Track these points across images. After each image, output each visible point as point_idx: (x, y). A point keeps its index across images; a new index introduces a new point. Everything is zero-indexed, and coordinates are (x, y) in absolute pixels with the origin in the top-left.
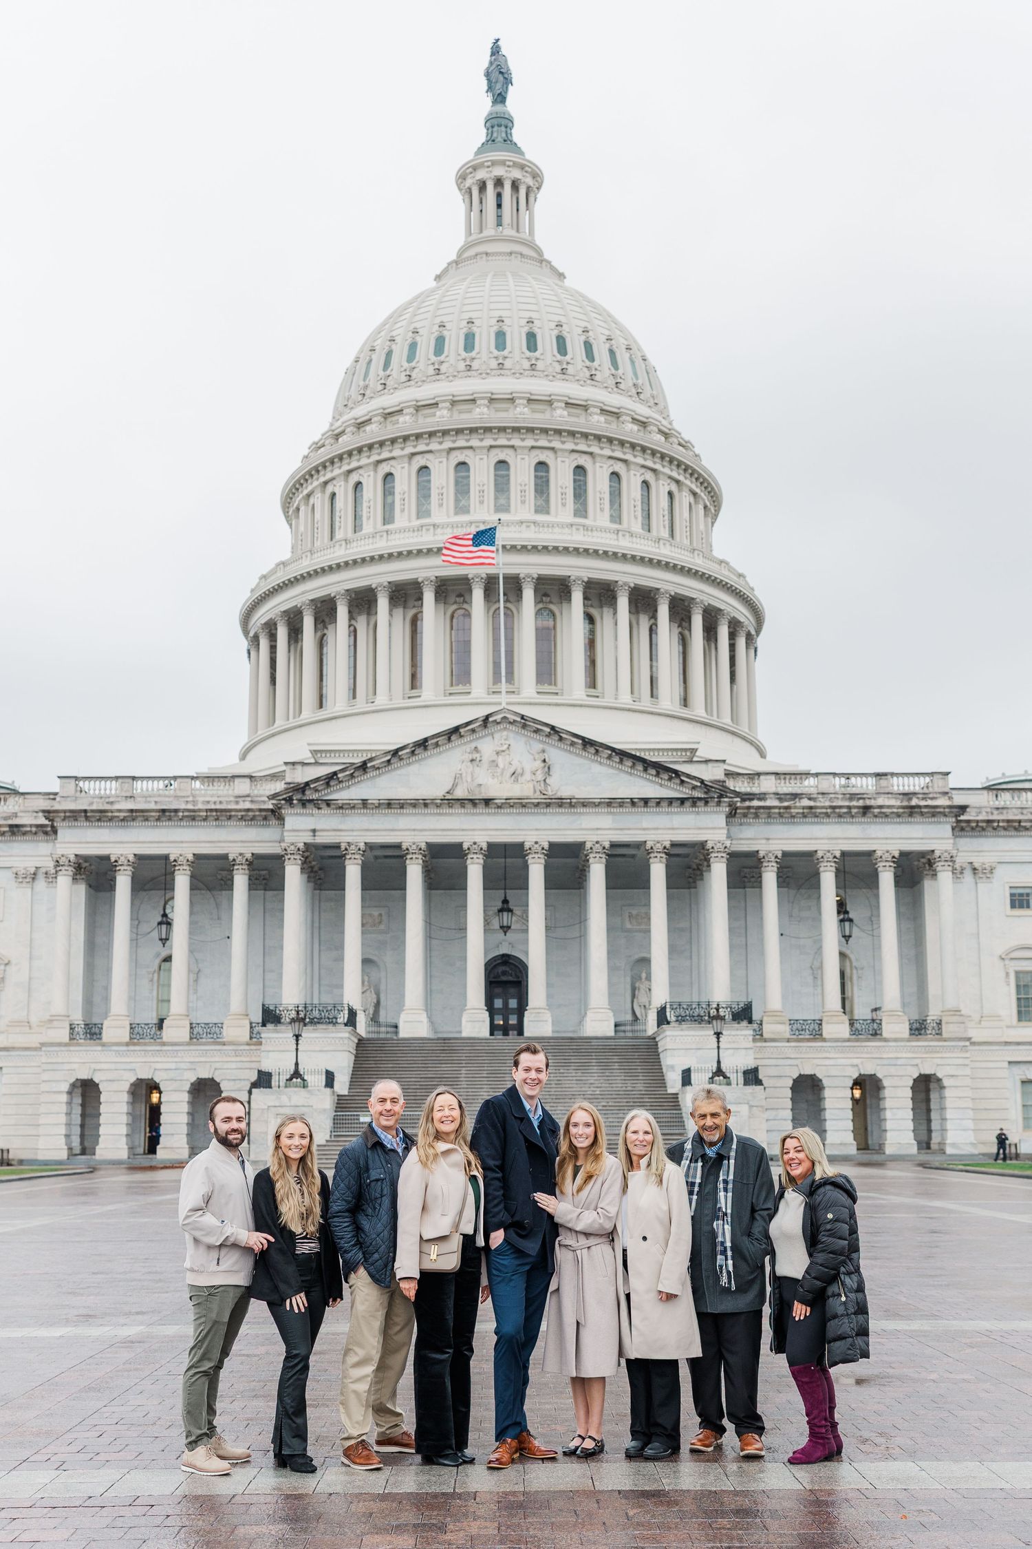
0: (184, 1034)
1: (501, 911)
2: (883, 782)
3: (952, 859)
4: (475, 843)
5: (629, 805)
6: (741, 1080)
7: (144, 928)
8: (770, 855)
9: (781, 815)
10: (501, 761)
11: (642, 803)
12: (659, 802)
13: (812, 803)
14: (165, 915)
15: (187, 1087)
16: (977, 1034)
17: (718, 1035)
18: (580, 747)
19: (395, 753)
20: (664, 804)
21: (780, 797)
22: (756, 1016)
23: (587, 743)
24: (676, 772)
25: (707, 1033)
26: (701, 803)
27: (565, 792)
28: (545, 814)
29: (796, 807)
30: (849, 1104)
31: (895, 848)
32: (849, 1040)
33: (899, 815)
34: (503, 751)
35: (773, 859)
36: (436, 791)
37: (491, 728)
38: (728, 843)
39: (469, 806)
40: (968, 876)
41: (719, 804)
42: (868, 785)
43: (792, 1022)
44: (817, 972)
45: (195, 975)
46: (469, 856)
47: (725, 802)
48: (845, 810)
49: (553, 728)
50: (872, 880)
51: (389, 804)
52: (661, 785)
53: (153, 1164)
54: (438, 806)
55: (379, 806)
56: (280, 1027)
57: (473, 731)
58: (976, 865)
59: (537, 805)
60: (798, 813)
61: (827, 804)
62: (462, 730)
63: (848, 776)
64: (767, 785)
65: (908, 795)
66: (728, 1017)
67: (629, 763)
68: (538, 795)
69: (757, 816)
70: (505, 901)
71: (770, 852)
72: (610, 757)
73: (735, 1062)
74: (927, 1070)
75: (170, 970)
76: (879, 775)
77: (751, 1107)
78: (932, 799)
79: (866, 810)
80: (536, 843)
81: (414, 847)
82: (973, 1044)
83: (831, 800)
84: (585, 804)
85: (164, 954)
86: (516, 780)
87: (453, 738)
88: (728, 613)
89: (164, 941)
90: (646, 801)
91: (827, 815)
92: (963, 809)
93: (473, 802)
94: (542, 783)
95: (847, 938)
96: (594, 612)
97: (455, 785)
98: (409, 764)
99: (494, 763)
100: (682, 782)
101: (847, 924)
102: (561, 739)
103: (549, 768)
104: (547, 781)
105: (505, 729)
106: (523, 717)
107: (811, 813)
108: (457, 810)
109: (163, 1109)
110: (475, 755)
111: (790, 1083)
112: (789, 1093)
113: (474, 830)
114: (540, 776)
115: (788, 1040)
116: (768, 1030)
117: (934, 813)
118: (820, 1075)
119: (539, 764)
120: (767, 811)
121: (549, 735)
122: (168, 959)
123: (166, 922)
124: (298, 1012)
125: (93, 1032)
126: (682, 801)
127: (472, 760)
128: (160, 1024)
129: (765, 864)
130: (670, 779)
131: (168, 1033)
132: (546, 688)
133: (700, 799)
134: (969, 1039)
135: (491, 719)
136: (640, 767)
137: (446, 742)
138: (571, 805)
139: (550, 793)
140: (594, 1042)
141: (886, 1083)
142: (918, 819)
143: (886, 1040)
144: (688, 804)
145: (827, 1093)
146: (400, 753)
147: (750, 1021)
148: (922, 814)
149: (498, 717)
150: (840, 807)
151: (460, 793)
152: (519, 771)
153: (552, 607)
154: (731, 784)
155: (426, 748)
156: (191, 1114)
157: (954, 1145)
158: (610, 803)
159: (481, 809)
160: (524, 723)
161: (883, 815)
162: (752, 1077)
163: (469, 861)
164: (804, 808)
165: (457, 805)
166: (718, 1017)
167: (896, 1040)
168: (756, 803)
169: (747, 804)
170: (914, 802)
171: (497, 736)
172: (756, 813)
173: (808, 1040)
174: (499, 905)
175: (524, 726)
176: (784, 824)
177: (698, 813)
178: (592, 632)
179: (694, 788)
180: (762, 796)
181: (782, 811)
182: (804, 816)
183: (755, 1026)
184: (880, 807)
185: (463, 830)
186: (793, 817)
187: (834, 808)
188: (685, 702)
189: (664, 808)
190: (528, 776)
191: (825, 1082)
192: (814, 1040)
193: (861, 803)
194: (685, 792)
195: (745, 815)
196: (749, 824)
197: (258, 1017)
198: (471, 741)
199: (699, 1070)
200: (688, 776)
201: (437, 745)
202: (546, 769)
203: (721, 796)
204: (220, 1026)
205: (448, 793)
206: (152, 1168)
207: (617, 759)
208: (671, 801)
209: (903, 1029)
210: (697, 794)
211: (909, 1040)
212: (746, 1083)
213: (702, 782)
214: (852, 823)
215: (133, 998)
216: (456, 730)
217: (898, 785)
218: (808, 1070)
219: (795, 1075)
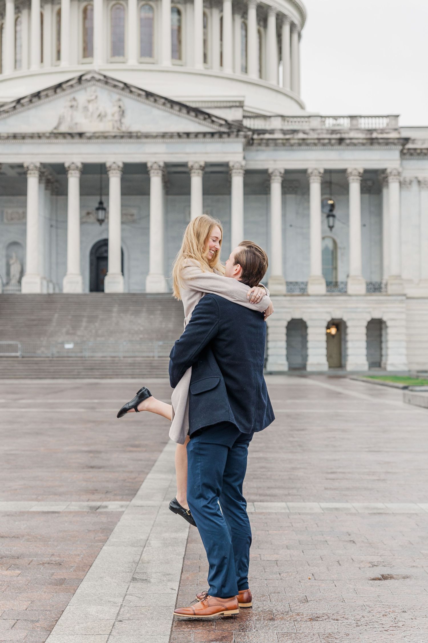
1: (98, 209)
2: (354, 122)
3: (399, 174)
4: (73, 163)
5: (177, 137)
8: (276, 172)
9: (284, 145)
10: (91, 107)
11: (185, 136)
12: (197, 135)
13: (305, 136)
16: (411, 292)
18: (144, 97)
19: (19, 101)
20: (201, 136)
21: (284, 132)
23: (149, 95)
24: (209, 116)
26: (225, 136)
27: (135, 128)
28: (120, 143)
29: (293, 139)
30: (324, 338)
31: (361, 166)
32: (325, 295)
33: (363, 144)
34: (92, 100)
35: (278, 174)
36: (47, 127)
37: (84, 84)
38: (243, 163)
39: (69, 137)
40: (415, 187)
41: (237, 136)
42: (346, 123)
43: (288, 284)
46: (70, 172)
47: (241, 135)
48: (326, 141)
49: (125, 84)
50: (345, 189)
51: (15, 137)
52: (199, 123)
54: (48, 138)
55: (8, 137)
57: (72, 86)
58: (420, 179)
59: (115, 137)
60: (295, 143)
61: (316, 136)
62: (64, 86)
63: (335, 118)
64: (276, 124)
65: (371, 131)
67: (177, 108)
68: (116, 130)
69: (267, 145)
70: (101, 203)
71: (276, 169)
72: (164, 104)
74: (377, 315)
76: (352, 117)
78: (387, 133)
79: (341, 141)
80: (114, 163)
81: (32, 166)
82: (408, 298)
83: (319, 134)
84: (147, 136)
86: (101, 120)
87: (58, 90)
88: (276, 8)
90: (188, 135)
91: (315, 144)
92: (407, 140)
93: (71, 135)
94: (119, 123)
95: (331, 228)
96: (181, 7)
97: (59, 124)
98: (29, 109)
99: (86, 109)
100: (213, 122)
101: (331, 219)
102: (131, 92)
103: (123, 112)
104: (123, 121)
105: (94, 85)
106: (105, 76)
107: (304, 143)
108: (61, 140)
110: (74, 103)
111: (285, 324)
112: (284, 331)
113: (72, 154)
114: (117, 117)
115: (285, 296)
116: (272, 289)
117: (387, 142)
118: (305, 319)
119: (116, 109)
120: (274, 141)
121: (123, 89)
126: (212, 134)
127: (72, 107)
129: (273, 177)
130: (205, 119)
132: (148, 59)
133: (224, 133)
134: (405, 295)
135: (84, 78)
136: (184, 111)
137: (53, 93)
138: (138, 137)
139: (124, 129)
140: (148, 297)
141: (349, 324)
142: (376, 147)
143: (350, 296)
144: (216, 136)
145: (310, 331)
146: (22, 101)
148: (379, 144)
149: (88, 77)
150: (324, 139)
151: (63, 129)
152: (103, 114)
153: (151, 3)
154: (247, 123)
155: (39, 98)
157: (392, 365)
158: (164, 136)
159: (77, 140)
160: (106, 81)
161: (353, 144)
163: (69, 175)
164: (299, 139)
165: (61, 137)
167: (356, 295)
168: (267, 136)
169: (262, 136)
170: (375, 135)
171: (89, 89)
172: (267, 143)
173: (298, 296)
175: (107, 83)
176: (287, 150)
177: (224, 142)
178: (180, 21)
179: (221, 125)
180: (272, 132)
181: (285, 141)
182: (300, 145)
184: (351, 139)
185: (65, 154)
186: (292, 145)
187: (319, 139)
188: (245, 70)
189: (201, 139)
190: (109, 117)
191: (309, 323)
192: (303, 295)
193: (338, 136)
194: (214, 128)
195: (260, 144)
196: (263, 151)
198: (70, 93)
200: (217, 117)
201: (47, 96)
202: (121, 113)
203: (239, 131)
205: (56, 128)
207: (169, 105)
208: (205, 134)
209: (362, 289)
210: (224, 129)
211: (365, 295)
213: (226, 121)
214: (332, 150)
216: (60, 86)
217: (364, 124)
218: (297, 316)
219: (289, 319)
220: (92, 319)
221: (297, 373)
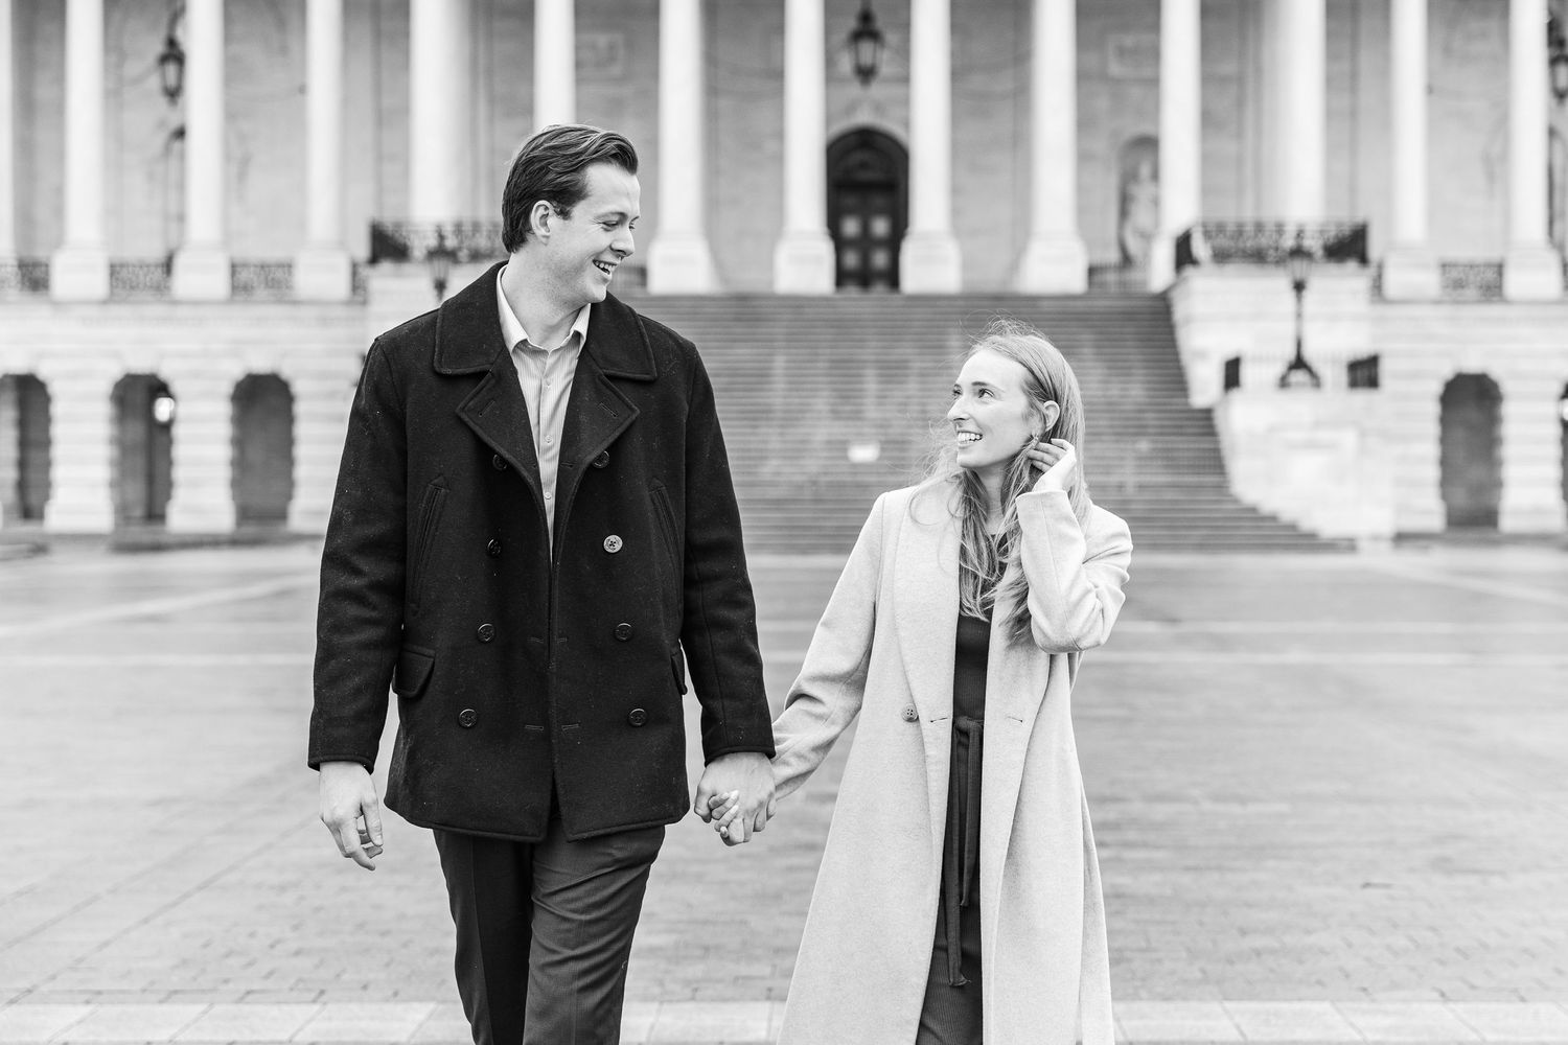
0: (217, 283)
1: (857, 36)
6: (1343, 376)
7: (133, 68)
14: (172, 43)
15: (226, 388)
17: (1299, 287)
22: (1375, 249)
25: (1275, 285)
30: (1555, 431)
32: (1557, 302)
43: (1445, 266)
44: (1496, 166)
45: (238, 165)
53: (163, 539)
56: (406, 268)
66: (1319, 252)
70: (866, 17)
73: (1332, 345)
75: (182, 156)
77: (1363, 434)
85: (174, 124)
89: (174, 93)
95: (1561, 93)
101: (1562, 69)
109: (179, 431)
111: (1436, 388)
112: (1433, 409)
115: (1436, 303)
116: (1394, 282)
118: (1494, 375)
122: (180, 133)
123: (174, 54)
124: (441, 237)
125: (34, 277)
128: (168, 266)
131: (185, 281)
145: (1509, 408)
147: (1363, 259)
156: (239, 442)
162: (1364, 373)
166: (1298, 253)
173: (1474, 302)
174: (851, 23)
183: (1372, 271)
191: (1507, 387)
192: (1487, 299)
197: (362, 250)
199: (1259, 359)
204: (288, 267)
206: (157, 548)
212: (1354, 384)
215: (114, 212)
218: (1472, 364)
219: (1447, 371)
220: (892, 372)
221: (1472, 534)
